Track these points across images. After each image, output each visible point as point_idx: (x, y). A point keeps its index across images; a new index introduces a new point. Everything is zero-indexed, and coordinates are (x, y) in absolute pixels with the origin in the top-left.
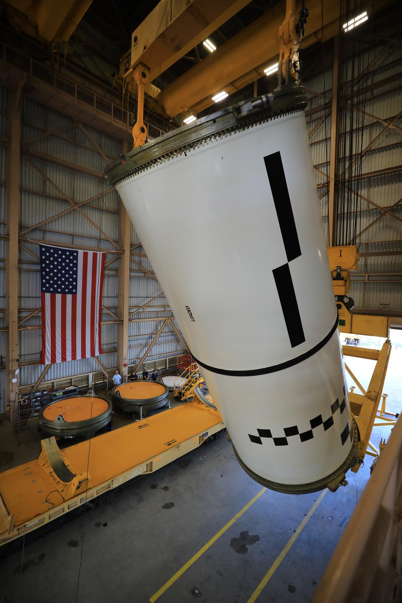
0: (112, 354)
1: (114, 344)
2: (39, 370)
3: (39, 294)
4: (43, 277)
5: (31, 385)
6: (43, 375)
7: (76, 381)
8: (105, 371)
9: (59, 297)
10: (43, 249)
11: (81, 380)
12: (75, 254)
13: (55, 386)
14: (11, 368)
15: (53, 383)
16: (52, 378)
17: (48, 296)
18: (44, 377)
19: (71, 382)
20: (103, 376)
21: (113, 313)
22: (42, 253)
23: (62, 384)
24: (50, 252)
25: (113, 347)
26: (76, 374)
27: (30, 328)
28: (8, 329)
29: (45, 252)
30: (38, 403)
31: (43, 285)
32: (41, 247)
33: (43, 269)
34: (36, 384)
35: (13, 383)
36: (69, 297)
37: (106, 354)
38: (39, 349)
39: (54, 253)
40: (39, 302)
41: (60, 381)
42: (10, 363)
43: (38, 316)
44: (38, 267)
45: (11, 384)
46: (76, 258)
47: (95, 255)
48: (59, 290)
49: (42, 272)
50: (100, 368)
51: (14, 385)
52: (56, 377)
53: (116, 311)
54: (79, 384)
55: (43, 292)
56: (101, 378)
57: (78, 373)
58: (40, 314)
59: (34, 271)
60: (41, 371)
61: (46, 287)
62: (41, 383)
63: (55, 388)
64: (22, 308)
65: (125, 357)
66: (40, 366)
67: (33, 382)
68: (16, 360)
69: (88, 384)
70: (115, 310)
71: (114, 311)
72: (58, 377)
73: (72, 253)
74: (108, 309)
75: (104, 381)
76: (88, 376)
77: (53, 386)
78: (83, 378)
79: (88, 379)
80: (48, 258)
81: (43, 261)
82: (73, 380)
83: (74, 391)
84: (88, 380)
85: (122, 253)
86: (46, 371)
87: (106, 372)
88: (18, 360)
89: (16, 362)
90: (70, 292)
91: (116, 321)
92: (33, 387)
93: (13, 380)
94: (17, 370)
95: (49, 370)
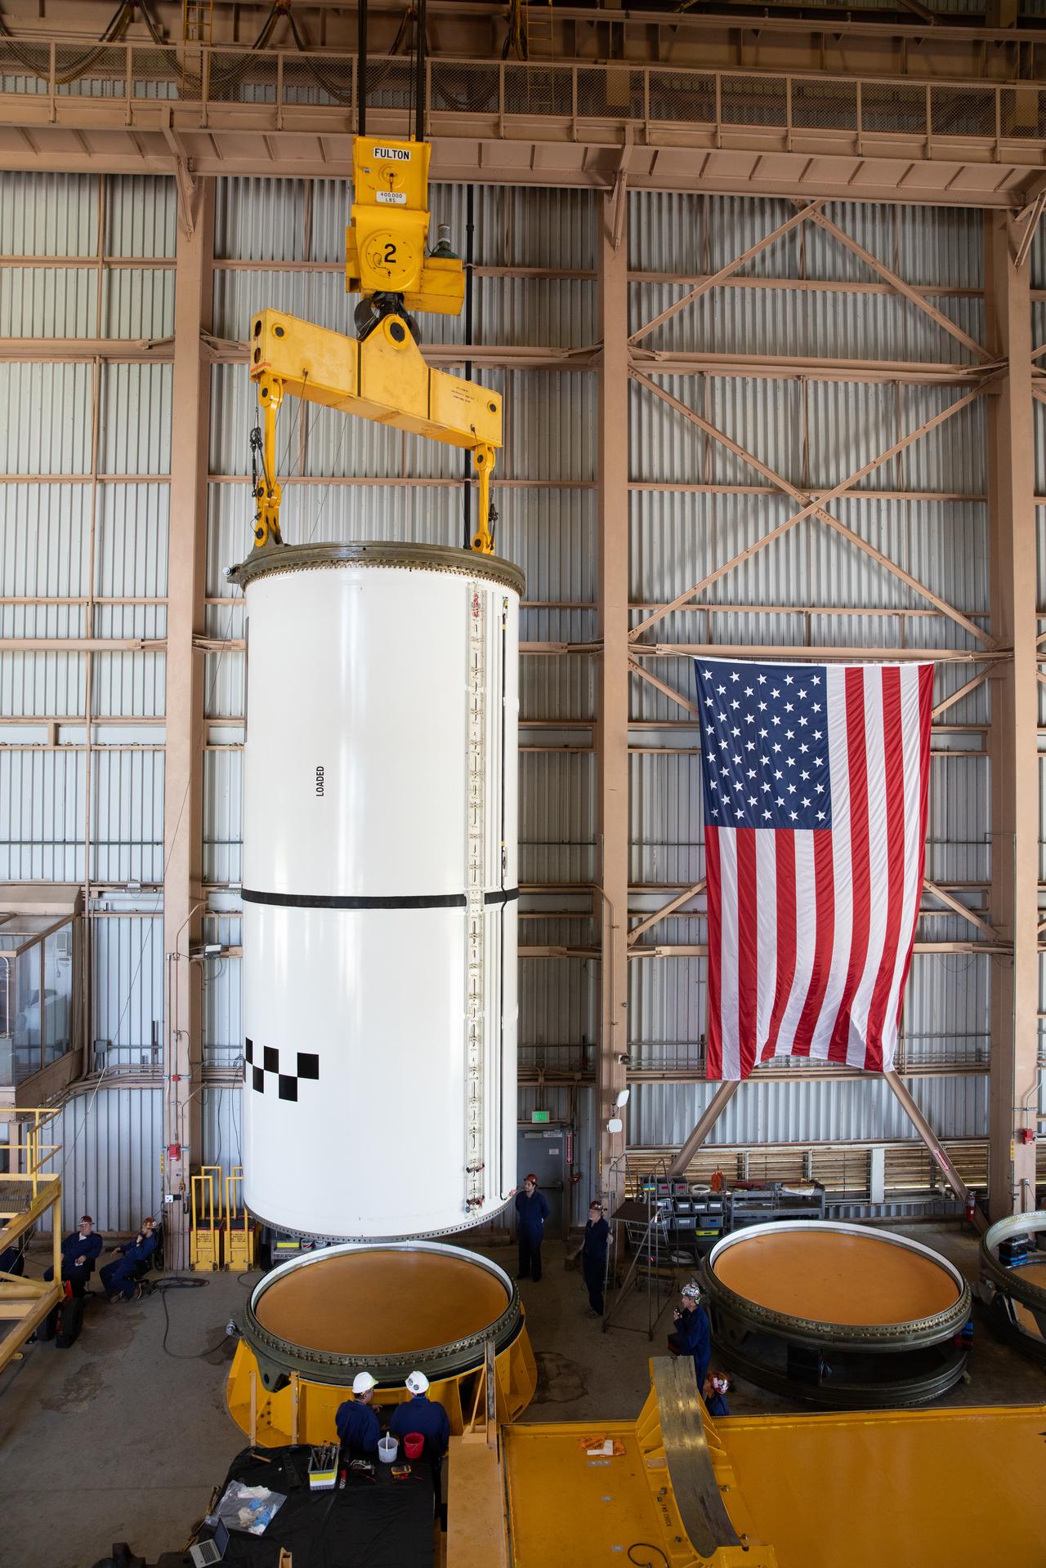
0: (971, 1078)
1: (979, 1038)
2: (697, 1103)
3: (698, 833)
4: (708, 772)
5: (670, 1151)
6: (708, 1118)
7: (823, 1167)
8: (937, 1145)
9: (766, 840)
10: (708, 675)
11: (839, 1167)
12: (816, 680)
13: (747, 1169)
14: (605, 1082)
15: (739, 1157)
16: (739, 1140)
17: (728, 836)
18: (711, 1128)
19: (804, 1167)
20: (928, 1164)
21: (972, 909)
22: (704, 689)
23: (769, 1166)
24: (728, 683)
25: (972, 1048)
26: (821, 1140)
27: (666, 950)
28: (600, 951)
29: (714, 683)
30: (689, 1221)
31: (711, 799)
32: (700, 667)
33: (708, 744)
34: (683, 1149)
35: (610, 1135)
36: (804, 841)
37: (944, 1076)
38: (698, 1025)
39: (742, 685)
40: (699, 856)
41: (766, 1155)
42: (605, 1065)
43: (696, 912)
44: (693, 739)
45: (604, 1135)
46: (820, 694)
47: (891, 680)
48: (767, 815)
49: (705, 754)
50: (919, 1133)
51: (614, 1139)
52: (750, 1138)
53: (984, 900)
54: (835, 1178)
55: (712, 825)
56: (921, 1172)
57: (832, 1137)
58: (702, 904)
59: (680, 751)
60: (702, 1106)
61: (719, 805)
62: (699, 1150)
63: (747, 1177)
64: (644, 881)
65: (1022, 1098)
66: (698, 1085)
67: (676, 1140)
68: (620, 1056)
69: (869, 1188)
70: (980, 895)
71: (976, 899)
72: (760, 1139)
73: (803, 676)
74: (948, 892)
75: (932, 1186)
76: (868, 1156)
77: (740, 1168)
78: (848, 1156)
79: (869, 1165)
80: (723, 703)
81: (708, 716)
82: (811, 1159)
83: (815, 1201)
84: (869, 1173)
85: (1005, 658)
86: (717, 1110)
87: (941, 1152)
88: (626, 1058)
89: (620, 1062)
90: (807, 821)
91: (985, 943)
92: (674, 1157)
93: (611, 1122)
94: (623, 1090)
95: (729, 1105)
